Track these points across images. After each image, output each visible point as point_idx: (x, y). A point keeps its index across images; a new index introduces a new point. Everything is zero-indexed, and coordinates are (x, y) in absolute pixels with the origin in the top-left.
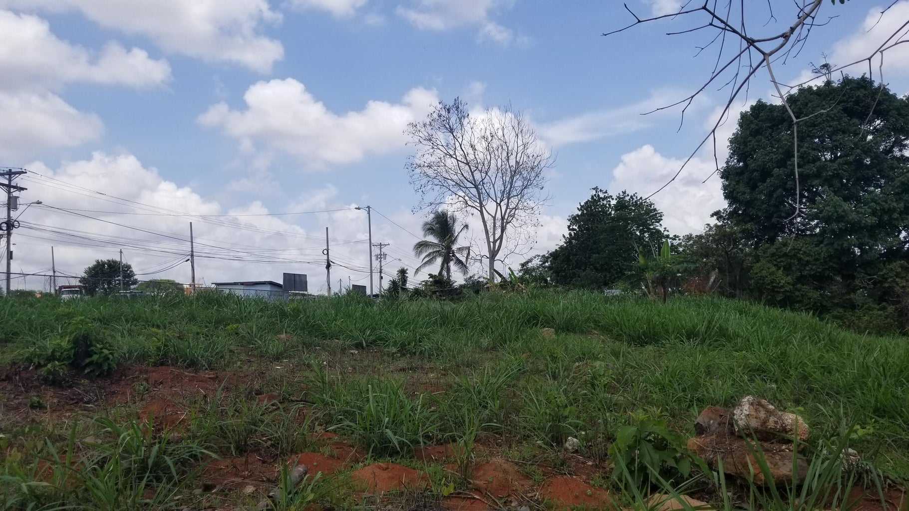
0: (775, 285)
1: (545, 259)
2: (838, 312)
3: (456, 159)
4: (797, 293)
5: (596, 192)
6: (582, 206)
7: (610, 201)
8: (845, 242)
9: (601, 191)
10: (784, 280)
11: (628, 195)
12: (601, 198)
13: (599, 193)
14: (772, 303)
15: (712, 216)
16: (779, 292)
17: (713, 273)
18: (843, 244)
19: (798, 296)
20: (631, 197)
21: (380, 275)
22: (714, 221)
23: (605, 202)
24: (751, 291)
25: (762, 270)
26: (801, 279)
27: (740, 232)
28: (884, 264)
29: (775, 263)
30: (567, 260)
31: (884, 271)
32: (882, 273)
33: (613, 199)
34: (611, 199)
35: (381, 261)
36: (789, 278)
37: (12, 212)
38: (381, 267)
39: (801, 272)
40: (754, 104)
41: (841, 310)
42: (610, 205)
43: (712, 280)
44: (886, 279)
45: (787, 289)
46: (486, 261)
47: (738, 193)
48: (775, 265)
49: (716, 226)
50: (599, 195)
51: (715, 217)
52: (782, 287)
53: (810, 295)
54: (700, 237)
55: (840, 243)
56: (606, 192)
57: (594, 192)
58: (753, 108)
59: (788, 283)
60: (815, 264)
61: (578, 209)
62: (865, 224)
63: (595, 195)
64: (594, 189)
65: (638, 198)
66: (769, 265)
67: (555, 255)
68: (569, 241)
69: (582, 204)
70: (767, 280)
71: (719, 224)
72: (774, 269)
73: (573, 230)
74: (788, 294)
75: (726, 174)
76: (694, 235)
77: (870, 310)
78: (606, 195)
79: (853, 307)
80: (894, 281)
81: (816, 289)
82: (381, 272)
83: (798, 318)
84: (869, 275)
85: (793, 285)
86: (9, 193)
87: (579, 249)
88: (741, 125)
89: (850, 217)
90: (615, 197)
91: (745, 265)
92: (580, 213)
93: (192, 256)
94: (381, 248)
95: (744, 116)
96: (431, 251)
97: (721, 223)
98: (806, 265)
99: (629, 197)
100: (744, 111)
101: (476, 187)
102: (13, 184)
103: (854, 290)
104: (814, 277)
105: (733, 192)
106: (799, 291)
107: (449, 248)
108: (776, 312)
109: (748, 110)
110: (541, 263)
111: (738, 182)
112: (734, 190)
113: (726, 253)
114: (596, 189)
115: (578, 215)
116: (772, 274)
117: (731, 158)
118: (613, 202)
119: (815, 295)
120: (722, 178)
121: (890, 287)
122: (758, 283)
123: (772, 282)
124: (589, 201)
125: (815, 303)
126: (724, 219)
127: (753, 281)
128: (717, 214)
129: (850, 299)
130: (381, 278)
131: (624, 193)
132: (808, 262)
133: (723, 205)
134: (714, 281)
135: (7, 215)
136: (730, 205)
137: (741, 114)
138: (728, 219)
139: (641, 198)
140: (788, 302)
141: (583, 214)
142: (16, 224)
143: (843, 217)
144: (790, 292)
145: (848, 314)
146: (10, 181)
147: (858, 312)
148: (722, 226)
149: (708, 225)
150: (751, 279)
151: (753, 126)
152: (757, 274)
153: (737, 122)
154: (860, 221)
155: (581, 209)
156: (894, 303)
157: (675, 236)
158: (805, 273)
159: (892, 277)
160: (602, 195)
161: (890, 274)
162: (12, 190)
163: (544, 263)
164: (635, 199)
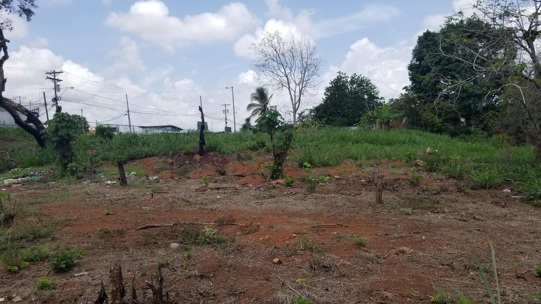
0: (433, 123)
1: (311, 111)
2: (462, 136)
3: (277, 62)
4: (444, 127)
5: (340, 74)
6: (332, 82)
7: (347, 79)
8: (467, 102)
9: (342, 73)
10: (437, 120)
11: (357, 76)
12: (342, 77)
13: (341, 75)
14: (432, 131)
15: (403, 89)
16: (435, 127)
17: (404, 118)
18: (466, 103)
19: (444, 128)
20: (359, 76)
21: (226, 121)
22: (404, 92)
23: (344, 80)
24: (422, 126)
25: (428, 116)
26: (446, 120)
27: (417, 98)
28: (484, 113)
29: (434, 113)
30: (325, 112)
31: (484, 116)
32: (483, 117)
33: (349, 78)
34: (348, 78)
35: (226, 114)
36: (440, 119)
37: (57, 93)
38: (226, 117)
39: (446, 117)
40: (425, 32)
41: (464, 135)
42: (347, 81)
43: (404, 121)
44: (485, 119)
45: (439, 125)
46: (292, 114)
47: (416, 78)
48: (434, 114)
49: (405, 94)
50: (341, 76)
51: (405, 90)
52: (437, 124)
53: (450, 127)
54: (397, 100)
55: (464, 103)
56: (345, 74)
57: (338, 74)
58: (425, 34)
59: (440, 122)
60: (452, 113)
61: (330, 83)
62: (476, 94)
63: (339, 76)
64: (338, 73)
65: (362, 77)
66: (431, 114)
67: (317, 109)
68: (326, 101)
69: (332, 81)
70: (430, 121)
71: (407, 93)
72: (433, 115)
73: (327, 95)
74: (440, 128)
75: (411, 68)
76: (394, 99)
77: (477, 134)
78: (345, 75)
79: (469, 133)
80: (488, 121)
81: (453, 125)
82: (226, 120)
83: (442, 138)
84: (477, 118)
85: (442, 123)
86: (55, 83)
87: (331, 105)
88: (418, 42)
89: (469, 91)
90: (350, 77)
91: (419, 114)
92: (331, 86)
93: (128, 111)
94: (226, 107)
95: (420, 38)
96: (256, 108)
97: (408, 92)
98: (448, 114)
99: (357, 77)
100: (420, 36)
101: (286, 76)
102: (56, 78)
103: (471, 125)
104: (452, 119)
105: (414, 77)
106: (445, 126)
107: (265, 106)
108: (433, 135)
109: (422, 35)
110: (309, 113)
111: (416, 72)
112: (415, 76)
113: (410, 108)
114: (339, 72)
115: (330, 87)
116: (432, 118)
117: (413, 59)
118: (349, 80)
119: (452, 127)
120: (408, 69)
121: (486, 123)
122: (425, 122)
123: (432, 122)
124: (335, 79)
125: (452, 131)
126: (409, 91)
127: (423, 121)
128: (406, 88)
129: (468, 129)
130: (227, 123)
131: (355, 74)
132: (449, 112)
133: (409, 83)
134: (405, 122)
135: (55, 94)
136: (412, 84)
137: (419, 37)
138: (411, 90)
139: (364, 77)
140: (440, 131)
141: (332, 86)
142: (59, 99)
143: (466, 90)
144: (440, 126)
145: (467, 137)
146: (55, 77)
147: (472, 136)
148: (408, 94)
149: (402, 94)
150: (422, 120)
151: (424, 44)
152: (425, 118)
153: (416, 41)
154: (474, 92)
155: (331, 84)
156: (487, 131)
157: (382, 97)
158: (448, 117)
159: (487, 119)
160: (343, 76)
161: (487, 117)
162: (56, 81)
163: (311, 113)
164: (361, 78)
